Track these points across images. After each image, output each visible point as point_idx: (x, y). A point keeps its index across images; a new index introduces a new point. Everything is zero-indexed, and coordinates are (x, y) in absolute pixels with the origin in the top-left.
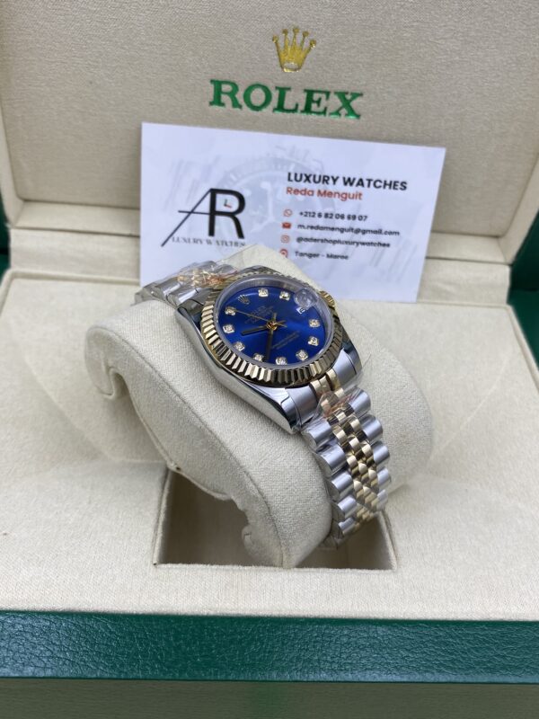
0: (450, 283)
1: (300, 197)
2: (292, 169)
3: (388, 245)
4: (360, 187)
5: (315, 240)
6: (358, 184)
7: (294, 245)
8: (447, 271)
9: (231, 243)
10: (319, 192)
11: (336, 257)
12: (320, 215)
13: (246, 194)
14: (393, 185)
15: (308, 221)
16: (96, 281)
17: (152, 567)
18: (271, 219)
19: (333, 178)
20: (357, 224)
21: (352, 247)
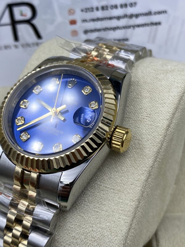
3: (160, 23)
5: (99, 30)
9: (33, 44)
12: (97, 9)
13: (35, 3)
15: (89, 15)
20: (130, 11)
21: (130, 31)
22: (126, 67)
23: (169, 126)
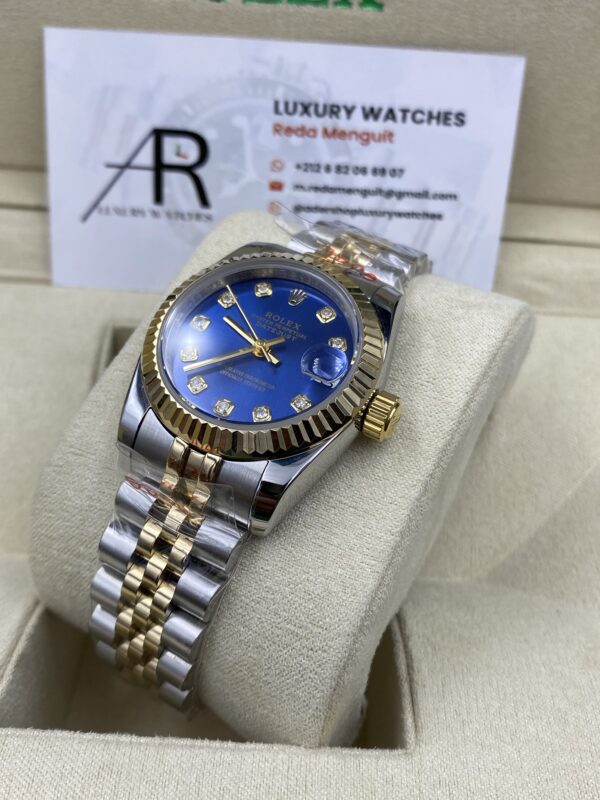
1: (295, 140)
2: (280, 94)
3: (440, 217)
4: (390, 123)
6: (387, 118)
8: (538, 261)
9: (190, 215)
10: (325, 130)
12: (328, 169)
13: (209, 135)
14: (444, 118)
18: (251, 175)
19: (345, 108)
20: (389, 183)
21: (382, 220)
22: (397, 284)
23: (467, 405)
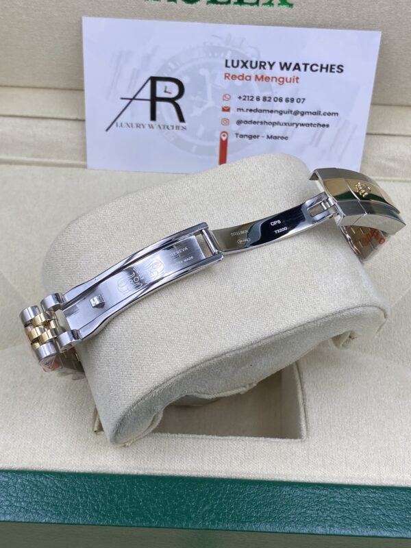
0: (394, 160)
1: (237, 82)
2: (228, 57)
3: (328, 126)
4: (297, 71)
5: (255, 122)
6: (295, 69)
7: (234, 127)
8: (391, 147)
9: (173, 126)
10: (257, 76)
11: (276, 138)
12: (258, 99)
13: (185, 81)
14: (330, 68)
15: (246, 104)
16: (46, 165)
17: (94, 435)
18: (210, 103)
19: (269, 63)
20: (296, 106)
21: (292, 129)
